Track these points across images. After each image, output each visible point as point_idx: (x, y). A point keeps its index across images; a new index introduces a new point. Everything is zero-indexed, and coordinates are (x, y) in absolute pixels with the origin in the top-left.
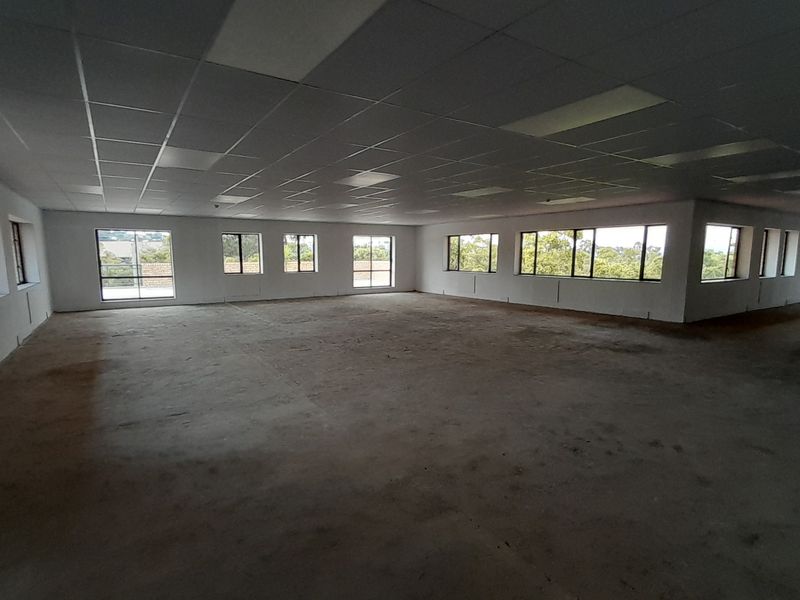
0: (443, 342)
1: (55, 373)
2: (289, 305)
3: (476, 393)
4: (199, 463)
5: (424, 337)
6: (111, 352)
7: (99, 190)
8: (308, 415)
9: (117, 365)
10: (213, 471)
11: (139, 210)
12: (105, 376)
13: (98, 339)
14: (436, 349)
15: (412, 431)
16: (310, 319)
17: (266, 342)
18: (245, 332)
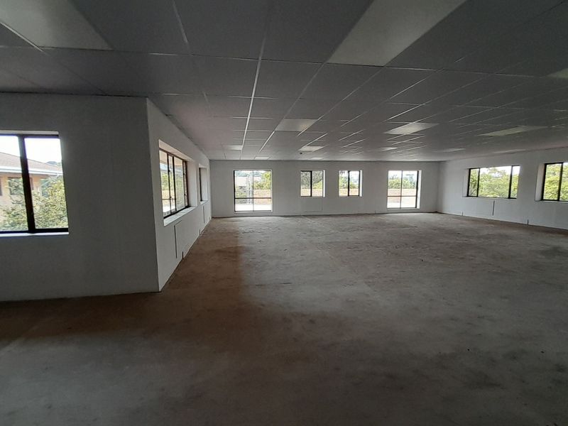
0: (469, 253)
1: (219, 251)
2: (342, 219)
3: (506, 298)
4: (304, 315)
5: (451, 248)
6: (244, 242)
7: (240, 148)
8: (367, 296)
9: (248, 250)
10: (312, 322)
11: (257, 158)
12: (243, 256)
13: (234, 234)
14: (462, 258)
15: (452, 319)
16: (358, 230)
17: (331, 243)
18: (316, 236)
